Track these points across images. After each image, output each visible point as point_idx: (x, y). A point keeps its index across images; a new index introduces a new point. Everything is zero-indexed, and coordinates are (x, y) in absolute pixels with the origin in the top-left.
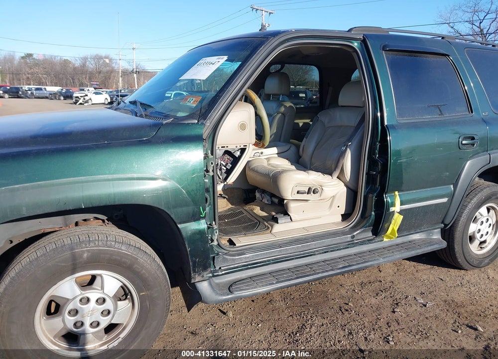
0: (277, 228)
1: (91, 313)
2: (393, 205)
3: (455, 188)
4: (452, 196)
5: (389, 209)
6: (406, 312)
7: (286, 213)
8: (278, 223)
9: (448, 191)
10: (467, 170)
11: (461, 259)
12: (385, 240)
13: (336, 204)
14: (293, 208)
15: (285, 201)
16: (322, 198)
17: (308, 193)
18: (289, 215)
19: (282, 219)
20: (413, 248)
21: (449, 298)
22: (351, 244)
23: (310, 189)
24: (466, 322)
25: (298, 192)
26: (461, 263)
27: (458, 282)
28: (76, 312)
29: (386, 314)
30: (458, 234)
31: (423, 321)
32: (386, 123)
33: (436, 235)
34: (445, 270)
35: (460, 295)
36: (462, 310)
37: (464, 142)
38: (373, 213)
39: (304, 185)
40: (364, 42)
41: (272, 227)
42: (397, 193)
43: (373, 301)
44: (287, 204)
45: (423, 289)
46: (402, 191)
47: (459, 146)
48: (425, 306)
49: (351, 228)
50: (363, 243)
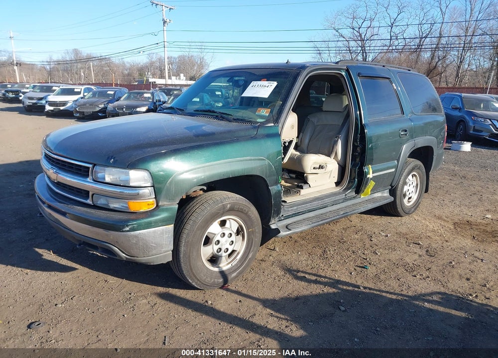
0: (303, 192)
1: (225, 243)
2: (368, 173)
3: (398, 162)
4: (396, 167)
5: (367, 176)
6: (378, 240)
7: (306, 183)
8: (303, 189)
9: (394, 164)
10: (404, 150)
11: (400, 209)
12: (362, 197)
13: (332, 175)
14: (311, 179)
15: (305, 175)
16: (326, 171)
17: (319, 168)
18: (308, 184)
19: (305, 186)
20: (377, 202)
21: (398, 232)
22: (345, 200)
23: (320, 166)
24: (412, 242)
25: (314, 168)
26: (399, 211)
27: (400, 223)
28: (218, 242)
29: (367, 241)
30: (398, 193)
31: (389, 243)
32: (363, 123)
33: (386, 194)
34: (389, 218)
35: (403, 230)
36: (408, 236)
37: (402, 133)
38: (356, 180)
39: (317, 163)
40: (347, 71)
41: (300, 191)
42: (370, 166)
43: (356, 236)
44: (306, 177)
45: (382, 229)
46: (373, 165)
47: (400, 136)
48: (387, 236)
49: (344, 190)
50: (351, 199)
